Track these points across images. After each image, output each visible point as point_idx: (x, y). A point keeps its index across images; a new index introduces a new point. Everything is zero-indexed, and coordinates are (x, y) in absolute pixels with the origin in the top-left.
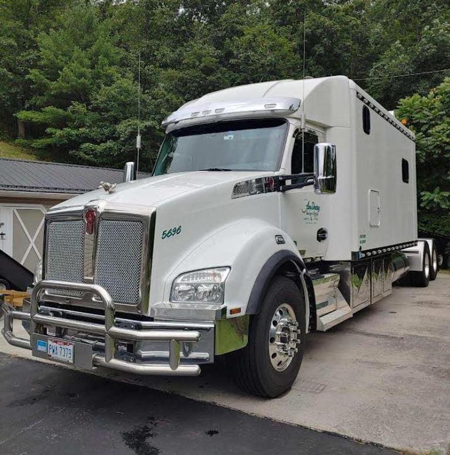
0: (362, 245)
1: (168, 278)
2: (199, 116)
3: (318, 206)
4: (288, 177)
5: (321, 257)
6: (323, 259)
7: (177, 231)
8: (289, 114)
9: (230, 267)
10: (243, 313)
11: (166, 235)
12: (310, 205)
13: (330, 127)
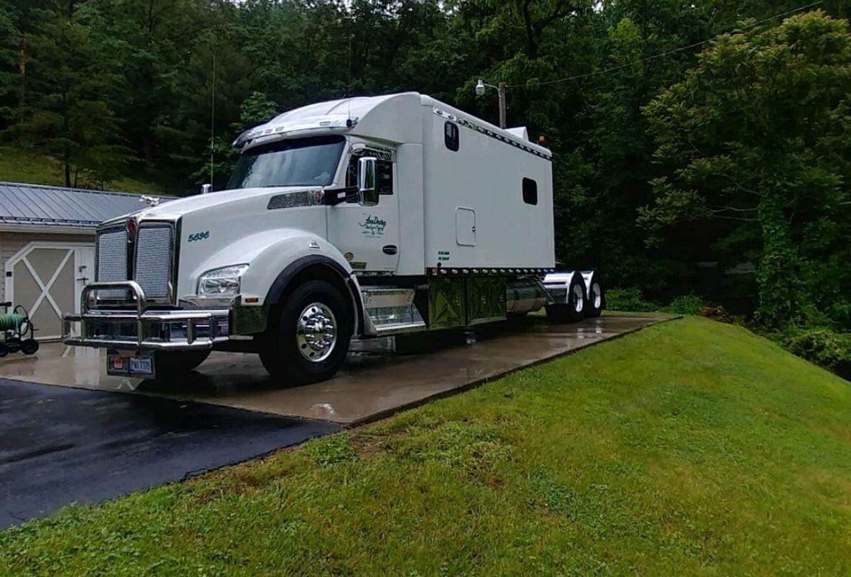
0: (441, 262)
1: (196, 275)
2: (272, 133)
3: (384, 221)
4: (340, 191)
5: (392, 272)
6: (394, 273)
7: (205, 235)
8: (346, 131)
9: (248, 264)
10: (260, 303)
11: (191, 238)
12: (371, 219)
13: (401, 144)
